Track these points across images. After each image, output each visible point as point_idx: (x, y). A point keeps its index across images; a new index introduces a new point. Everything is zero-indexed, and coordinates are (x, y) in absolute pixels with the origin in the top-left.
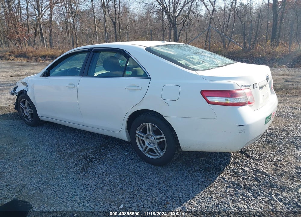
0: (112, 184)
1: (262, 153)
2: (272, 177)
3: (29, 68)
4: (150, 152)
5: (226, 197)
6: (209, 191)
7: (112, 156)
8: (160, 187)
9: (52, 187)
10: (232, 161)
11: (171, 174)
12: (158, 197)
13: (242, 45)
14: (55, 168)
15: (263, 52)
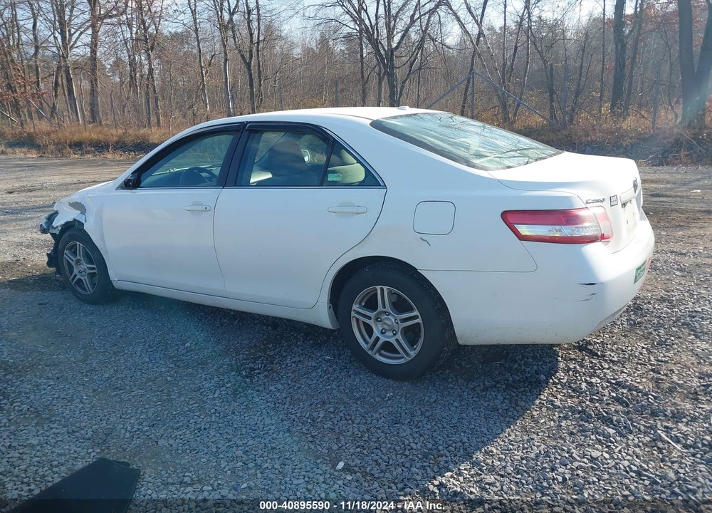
0: (309, 420)
1: (624, 348)
2: (651, 395)
3: (46, 171)
4: (383, 352)
5: (561, 438)
6: (524, 427)
7: (294, 362)
8: (416, 422)
9: (175, 431)
10: (562, 365)
11: (434, 397)
12: (417, 443)
13: (547, 114)
14: (172, 393)
15: (594, 130)
